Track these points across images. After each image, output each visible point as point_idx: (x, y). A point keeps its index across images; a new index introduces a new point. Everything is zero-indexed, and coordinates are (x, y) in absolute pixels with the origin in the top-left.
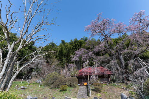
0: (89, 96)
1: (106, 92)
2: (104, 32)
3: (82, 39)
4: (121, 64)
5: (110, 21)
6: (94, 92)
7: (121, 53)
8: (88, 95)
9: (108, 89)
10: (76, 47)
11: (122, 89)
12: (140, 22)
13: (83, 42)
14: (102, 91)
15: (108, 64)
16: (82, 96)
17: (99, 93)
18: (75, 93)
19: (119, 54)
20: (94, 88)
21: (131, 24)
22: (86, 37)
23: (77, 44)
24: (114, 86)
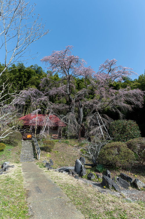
0: (36, 158)
1: (57, 152)
2: (69, 73)
3: (32, 66)
4: (80, 118)
5: (79, 60)
6: (43, 152)
7: (83, 105)
8: (34, 157)
9: (60, 147)
10: (21, 79)
11: (75, 147)
12: (109, 71)
13: (33, 73)
14: (52, 150)
15: (65, 116)
16: (27, 159)
17: (49, 153)
18: (17, 154)
19: (80, 106)
20: (42, 145)
21: (100, 71)
22: (39, 66)
23: (22, 73)
24: (67, 143)
